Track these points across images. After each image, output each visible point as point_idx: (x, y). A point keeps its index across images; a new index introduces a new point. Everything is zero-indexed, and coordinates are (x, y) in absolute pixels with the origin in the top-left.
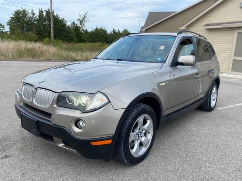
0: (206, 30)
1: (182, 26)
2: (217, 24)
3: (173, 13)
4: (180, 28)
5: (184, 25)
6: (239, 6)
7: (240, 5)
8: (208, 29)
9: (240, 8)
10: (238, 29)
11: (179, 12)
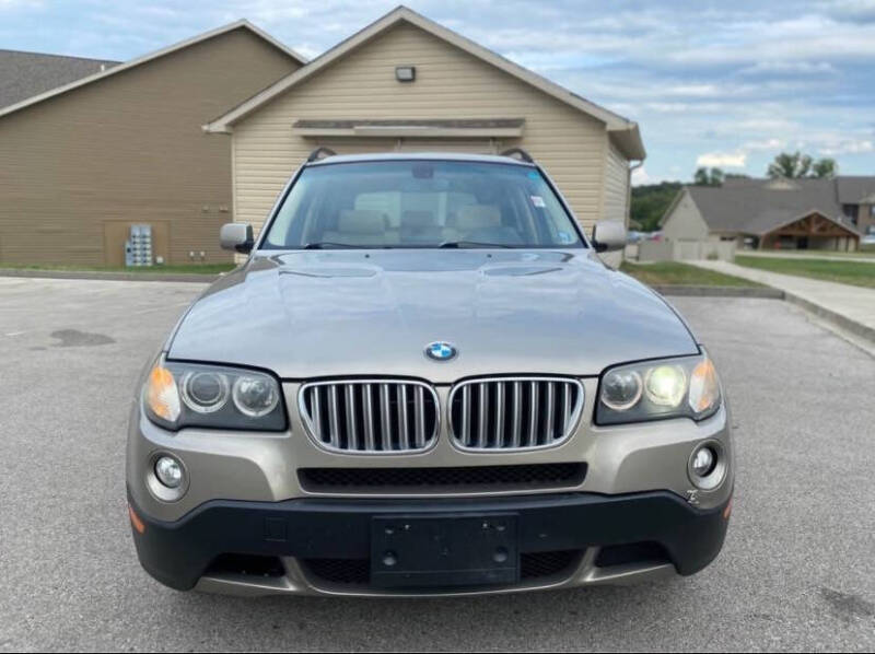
0: (300, 139)
1: (215, 121)
2: (338, 125)
3: (103, 67)
4: (205, 128)
5: (220, 118)
6: (394, 76)
7: (396, 73)
8: (307, 138)
9: (396, 83)
10: (402, 144)
11: (131, 64)
